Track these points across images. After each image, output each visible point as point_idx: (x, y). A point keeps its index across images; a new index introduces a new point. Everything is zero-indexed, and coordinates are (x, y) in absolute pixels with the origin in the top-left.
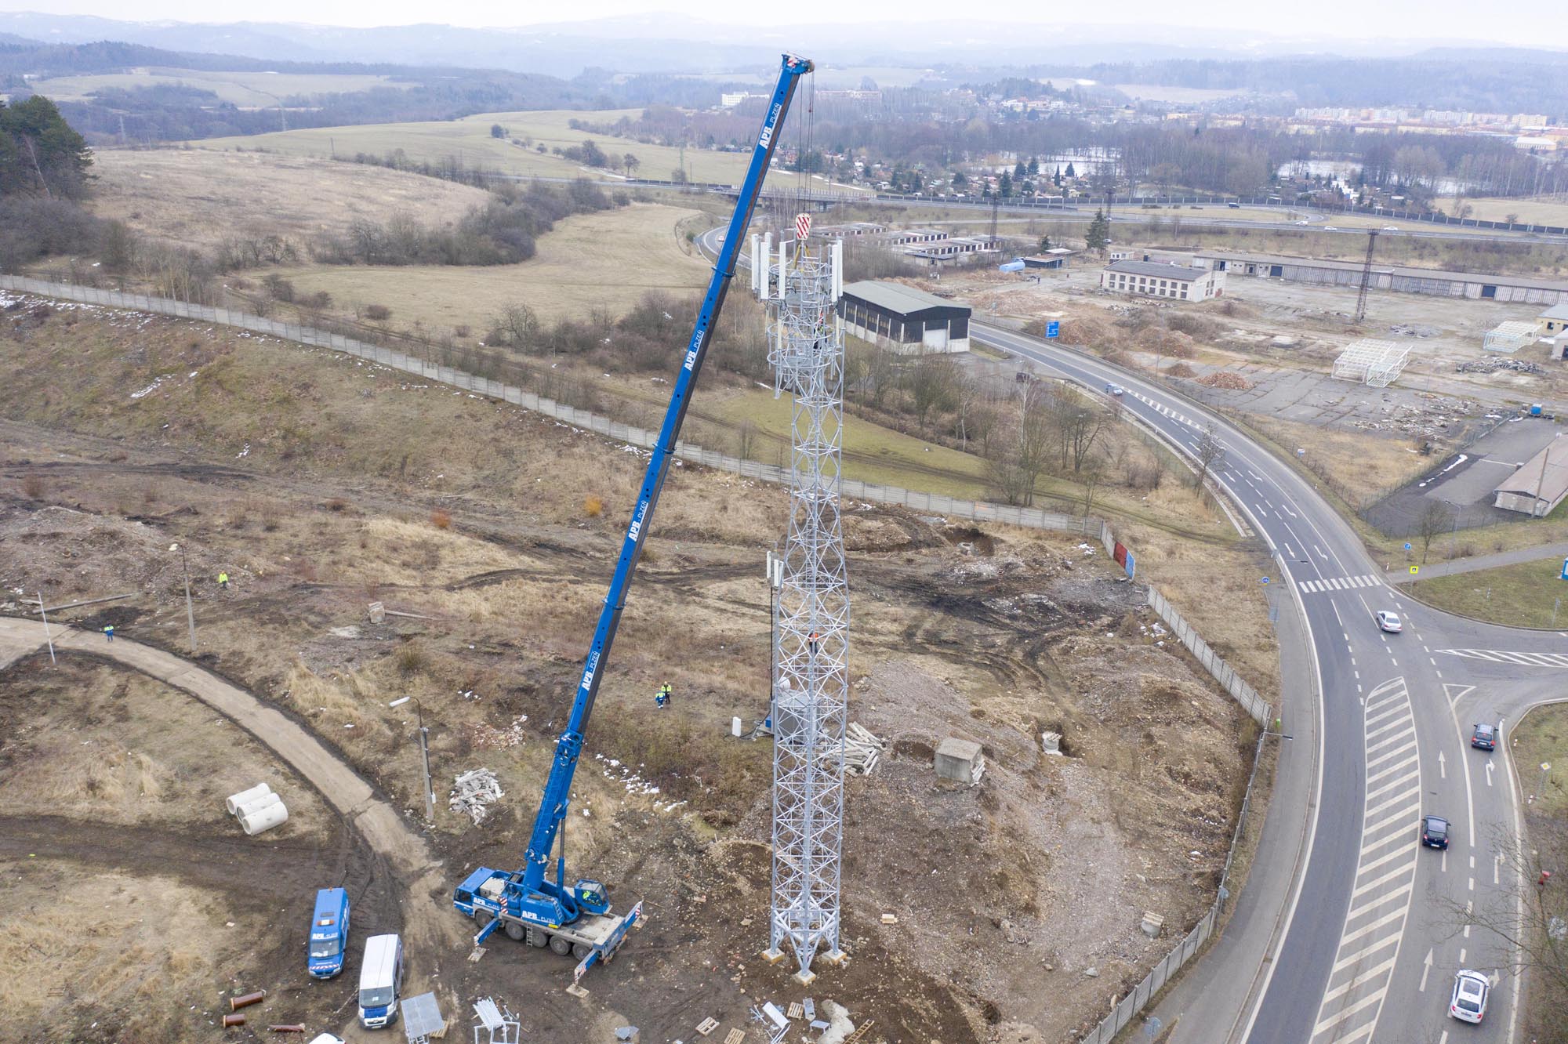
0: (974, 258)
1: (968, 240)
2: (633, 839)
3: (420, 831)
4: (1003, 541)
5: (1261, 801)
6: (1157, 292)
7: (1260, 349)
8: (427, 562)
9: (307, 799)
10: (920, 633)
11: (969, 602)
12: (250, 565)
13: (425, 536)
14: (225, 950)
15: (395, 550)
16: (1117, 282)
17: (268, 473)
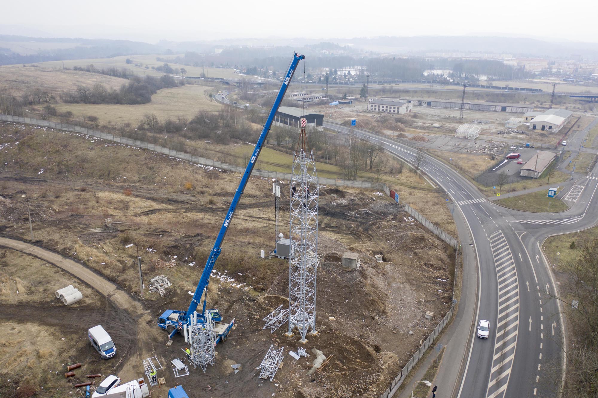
0: (320, 101)
1: (316, 95)
2: (227, 298)
3: (139, 300)
4: (348, 193)
5: (460, 273)
6: (388, 111)
7: (429, 129)
8: (124, 208)
9: (89, 291)
10: (323, 224)
11: (339, 213)
12: (52, 208)
13: (122, 198)
14: (62, 349)
15: (110, 203)
16: (374, 107)
17: (52, 179)
